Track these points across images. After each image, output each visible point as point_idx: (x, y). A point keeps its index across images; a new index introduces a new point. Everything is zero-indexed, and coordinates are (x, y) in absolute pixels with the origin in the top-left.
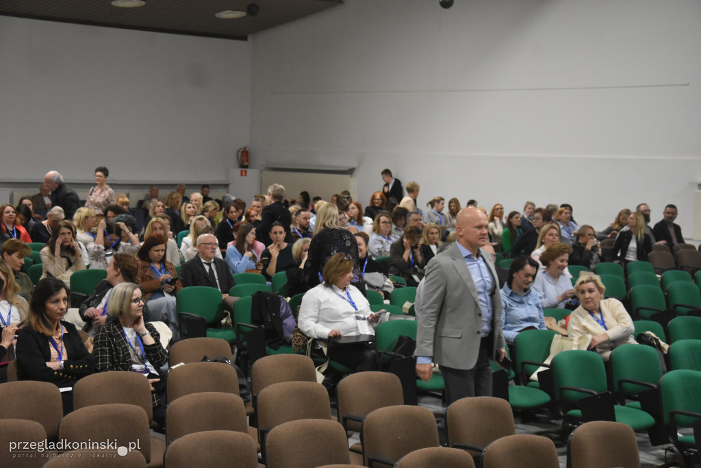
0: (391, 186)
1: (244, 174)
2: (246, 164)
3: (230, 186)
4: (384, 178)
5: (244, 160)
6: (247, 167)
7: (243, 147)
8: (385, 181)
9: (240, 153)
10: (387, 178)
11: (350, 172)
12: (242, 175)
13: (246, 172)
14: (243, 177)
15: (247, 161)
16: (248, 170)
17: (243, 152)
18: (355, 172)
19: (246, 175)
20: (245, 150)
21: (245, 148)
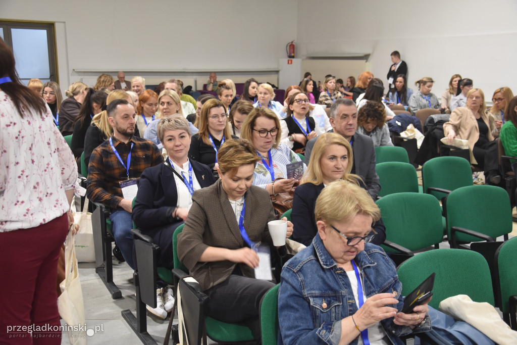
0: (398, 66)
1: (290, 62)
2: (293, 55)
3: (280, 72)
4: (392, 59)
5: (292, 51)
6: (293, 57)
7: (291, 41)
8: (393, 62)
9: (288, 47)
10: (395, 59)
11: (366, 57)
12: (288, 63)
13: (291, 61)
14: (290, 65)
15: (294, 52)
16: (293, 60)
17: (290, 46)
18: (370, 57)
19: (291, 63)
20: (292, 44)
21: (292, 42)
